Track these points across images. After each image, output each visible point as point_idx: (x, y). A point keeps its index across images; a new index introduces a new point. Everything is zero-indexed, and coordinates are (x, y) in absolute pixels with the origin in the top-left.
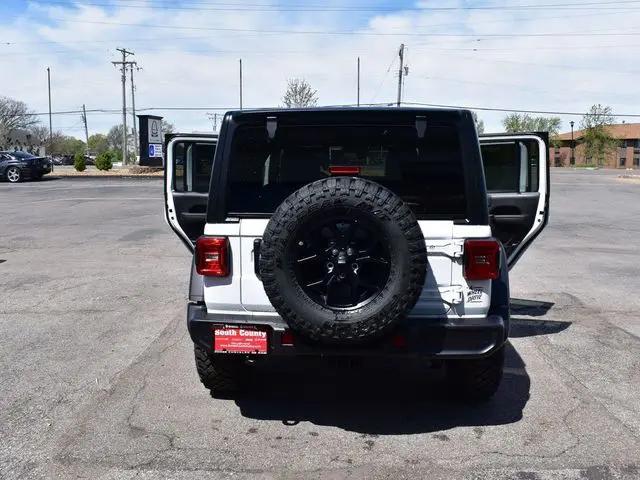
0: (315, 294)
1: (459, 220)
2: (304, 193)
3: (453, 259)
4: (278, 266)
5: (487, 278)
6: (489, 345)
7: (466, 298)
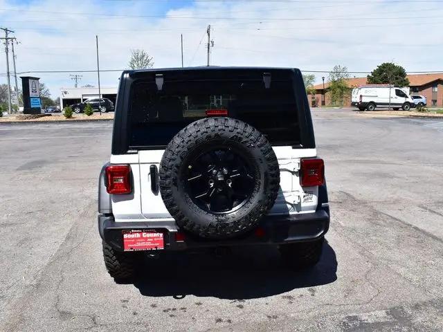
0: (201, 204)
1: (295, 146)
2: (191, 129)
3: (293, 173)
4: (174, 184)
5: (315, 185)
6: (320, 231)
7: (302, 200)
